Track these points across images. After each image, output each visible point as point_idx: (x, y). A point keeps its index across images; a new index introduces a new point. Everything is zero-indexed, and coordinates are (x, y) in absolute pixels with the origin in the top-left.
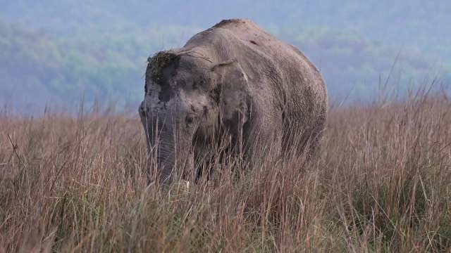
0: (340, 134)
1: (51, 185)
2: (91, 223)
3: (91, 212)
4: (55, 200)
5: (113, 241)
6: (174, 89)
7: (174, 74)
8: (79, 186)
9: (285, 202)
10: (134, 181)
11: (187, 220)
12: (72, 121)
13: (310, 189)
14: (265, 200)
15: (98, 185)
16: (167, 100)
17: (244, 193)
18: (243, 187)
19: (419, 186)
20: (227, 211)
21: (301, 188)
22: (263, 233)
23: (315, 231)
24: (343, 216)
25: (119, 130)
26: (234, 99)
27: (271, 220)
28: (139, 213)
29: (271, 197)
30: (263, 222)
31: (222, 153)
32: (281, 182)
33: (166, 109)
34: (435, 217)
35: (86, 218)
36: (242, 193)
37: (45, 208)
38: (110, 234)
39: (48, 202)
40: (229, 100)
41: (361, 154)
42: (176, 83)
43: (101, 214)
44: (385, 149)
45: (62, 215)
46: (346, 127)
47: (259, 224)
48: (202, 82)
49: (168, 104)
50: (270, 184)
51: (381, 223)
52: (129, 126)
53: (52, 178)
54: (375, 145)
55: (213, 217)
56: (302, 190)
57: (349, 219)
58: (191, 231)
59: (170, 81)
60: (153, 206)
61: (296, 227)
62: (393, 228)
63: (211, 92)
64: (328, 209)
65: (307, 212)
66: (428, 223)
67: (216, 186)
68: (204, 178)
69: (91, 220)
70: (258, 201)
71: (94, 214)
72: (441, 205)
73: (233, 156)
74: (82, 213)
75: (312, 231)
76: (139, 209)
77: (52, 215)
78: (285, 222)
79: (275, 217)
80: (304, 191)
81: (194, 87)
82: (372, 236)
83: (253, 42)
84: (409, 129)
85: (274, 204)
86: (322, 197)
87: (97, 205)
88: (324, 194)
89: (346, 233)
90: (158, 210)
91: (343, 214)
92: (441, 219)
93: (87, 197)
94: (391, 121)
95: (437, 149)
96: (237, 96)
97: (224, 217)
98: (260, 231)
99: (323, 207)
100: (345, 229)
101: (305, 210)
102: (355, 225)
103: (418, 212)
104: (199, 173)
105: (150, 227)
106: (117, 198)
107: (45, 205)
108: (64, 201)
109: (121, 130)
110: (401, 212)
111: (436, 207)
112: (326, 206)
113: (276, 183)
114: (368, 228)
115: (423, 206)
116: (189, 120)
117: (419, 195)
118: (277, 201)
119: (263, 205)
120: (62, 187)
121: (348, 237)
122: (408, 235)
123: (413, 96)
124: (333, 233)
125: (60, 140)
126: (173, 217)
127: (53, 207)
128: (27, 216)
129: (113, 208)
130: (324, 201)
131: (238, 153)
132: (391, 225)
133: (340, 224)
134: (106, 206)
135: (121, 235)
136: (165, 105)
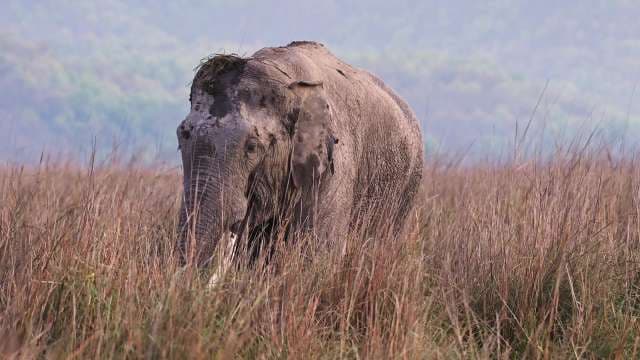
0: (457, 205)
1: (44, 265)
2: (99, 320)
3: (99, 304)
4: (49, 285)
5: (128, 347)
6: (234, 102)
7: (235, 82)
8: (83, 267)
9: (375, 298)
10: (162, 262)
11: (234, 320)
12: (79, 174)
13: (411, 280)
14: (346, 294)
15: (111, 266)
16: (223, 115)
17: (318, 283)
18: (317, 276)
19: (565, 282)
20: (293, 309)
21: (398, 280)
22: (343, 342)
23: (416, 341)
24: (455, 321)
25: (144, 189)
26: (312, 136)
27: (353, 323)
28: (167, 307)
29: (355, 291)
30: (342, 325)
31: (289, 225)
32: (370, 270)
33: (218, 126)
34: (586, 325)
35: (92, 312)
36: (314, 284)
37: (34, 297)
38: (125, 336)
39: (40, 287)
40: (305, 136)
41: (485, 235)
42: (236, 93)
43: (113, 307)
44: (519, 228)
45: (58, 309)
46: (466, 195)
47: (337, 328)
48: (273, 99)
49: (222, 121)
50: (355, 272)
51: (509, 332)
52: (160, 184)
53: (46, 254)
54: (507, 221)
55: (273, 316)
56: (400, 283)
57: (464, 326)
58: (240, 335)
59: (228, 91)
60: (187, 298)
61: (388, 334)
62: (527, 340)
63: (284, 117)
64: (436, 310)
65: (406, 314)
66: (576, 335)
67: (278, 272)
68: (261, 261)
69: (99, 315)
70: (337, 297)
71: (104, 307)
72: (595, 309)
73: (303, 231)
74: (85, 306)
75: (411, 342)
76: (167, 303)
77: (43, 308)
78: (373, 328)
79: (359, 320)
80: (402, 284)
81: (262, 104)
82: (495, 350)
83: (340, 72)
84: (555, 199)
85: (358, 301)
86: (427, 293)
87: (108, 295)
88: (430, 290)
89: (459, 346)
90: (194, 304)
91: (457, 319)
92: (595, 330)
93: (95, 283)
94: (531, 189)
95: (595, 229)
96: (317, 134)
97: (288, 317)
98: (338, 338)
99: (429, 308)
100: (457, 341)
101: (403, 310)
102: (471, 335)
103: (563, 319)
104: (255, 255)
105: (182, 328)
106: (138, 285)
107: (35, 293)
108: (62, 288)
109: (149, 189)
110: (538, 318)
111: (588, 312)
112: (432, 306)
113: (363, 270)
114: (490, 338)
115: (570, 310)
116: (250, 148)
117: (565, 294)
118: (364, 297)
119: (344, 302)
120: (60, 267)
121: (461, 351)
122: (547, 350)
123: (564, 154)
124: (440, 346)
125: (62, 200)
126: (215, 315)
127: (46, 295)
128: (8, 307)
129: (132, 300)
130: (430, 299)
131: (311, 226)
132: (523, 336)
133: (451, 332)
134: (121, 296)
135: (139, 338)
136: (217, 121)
